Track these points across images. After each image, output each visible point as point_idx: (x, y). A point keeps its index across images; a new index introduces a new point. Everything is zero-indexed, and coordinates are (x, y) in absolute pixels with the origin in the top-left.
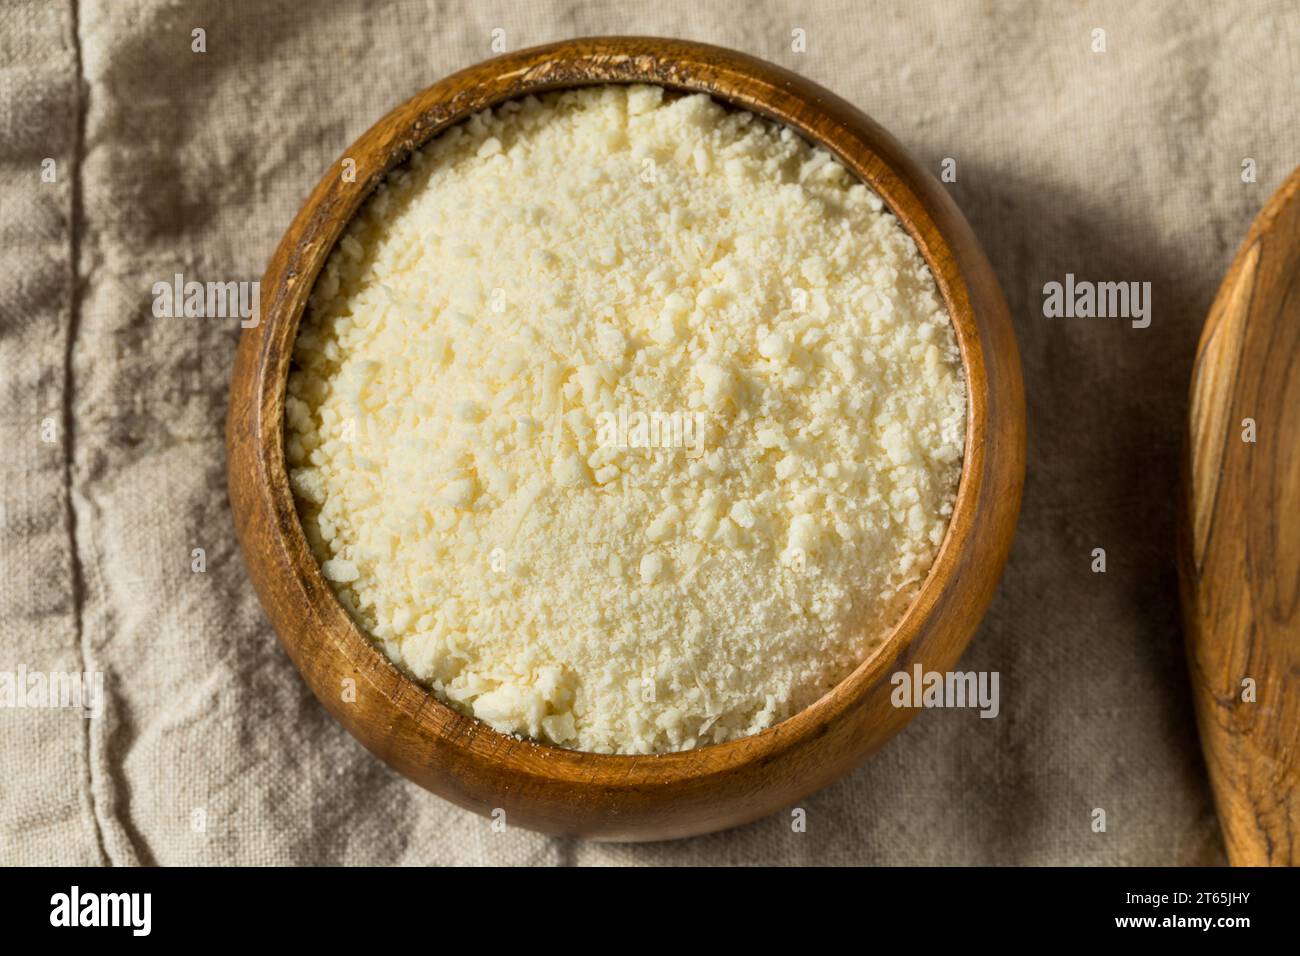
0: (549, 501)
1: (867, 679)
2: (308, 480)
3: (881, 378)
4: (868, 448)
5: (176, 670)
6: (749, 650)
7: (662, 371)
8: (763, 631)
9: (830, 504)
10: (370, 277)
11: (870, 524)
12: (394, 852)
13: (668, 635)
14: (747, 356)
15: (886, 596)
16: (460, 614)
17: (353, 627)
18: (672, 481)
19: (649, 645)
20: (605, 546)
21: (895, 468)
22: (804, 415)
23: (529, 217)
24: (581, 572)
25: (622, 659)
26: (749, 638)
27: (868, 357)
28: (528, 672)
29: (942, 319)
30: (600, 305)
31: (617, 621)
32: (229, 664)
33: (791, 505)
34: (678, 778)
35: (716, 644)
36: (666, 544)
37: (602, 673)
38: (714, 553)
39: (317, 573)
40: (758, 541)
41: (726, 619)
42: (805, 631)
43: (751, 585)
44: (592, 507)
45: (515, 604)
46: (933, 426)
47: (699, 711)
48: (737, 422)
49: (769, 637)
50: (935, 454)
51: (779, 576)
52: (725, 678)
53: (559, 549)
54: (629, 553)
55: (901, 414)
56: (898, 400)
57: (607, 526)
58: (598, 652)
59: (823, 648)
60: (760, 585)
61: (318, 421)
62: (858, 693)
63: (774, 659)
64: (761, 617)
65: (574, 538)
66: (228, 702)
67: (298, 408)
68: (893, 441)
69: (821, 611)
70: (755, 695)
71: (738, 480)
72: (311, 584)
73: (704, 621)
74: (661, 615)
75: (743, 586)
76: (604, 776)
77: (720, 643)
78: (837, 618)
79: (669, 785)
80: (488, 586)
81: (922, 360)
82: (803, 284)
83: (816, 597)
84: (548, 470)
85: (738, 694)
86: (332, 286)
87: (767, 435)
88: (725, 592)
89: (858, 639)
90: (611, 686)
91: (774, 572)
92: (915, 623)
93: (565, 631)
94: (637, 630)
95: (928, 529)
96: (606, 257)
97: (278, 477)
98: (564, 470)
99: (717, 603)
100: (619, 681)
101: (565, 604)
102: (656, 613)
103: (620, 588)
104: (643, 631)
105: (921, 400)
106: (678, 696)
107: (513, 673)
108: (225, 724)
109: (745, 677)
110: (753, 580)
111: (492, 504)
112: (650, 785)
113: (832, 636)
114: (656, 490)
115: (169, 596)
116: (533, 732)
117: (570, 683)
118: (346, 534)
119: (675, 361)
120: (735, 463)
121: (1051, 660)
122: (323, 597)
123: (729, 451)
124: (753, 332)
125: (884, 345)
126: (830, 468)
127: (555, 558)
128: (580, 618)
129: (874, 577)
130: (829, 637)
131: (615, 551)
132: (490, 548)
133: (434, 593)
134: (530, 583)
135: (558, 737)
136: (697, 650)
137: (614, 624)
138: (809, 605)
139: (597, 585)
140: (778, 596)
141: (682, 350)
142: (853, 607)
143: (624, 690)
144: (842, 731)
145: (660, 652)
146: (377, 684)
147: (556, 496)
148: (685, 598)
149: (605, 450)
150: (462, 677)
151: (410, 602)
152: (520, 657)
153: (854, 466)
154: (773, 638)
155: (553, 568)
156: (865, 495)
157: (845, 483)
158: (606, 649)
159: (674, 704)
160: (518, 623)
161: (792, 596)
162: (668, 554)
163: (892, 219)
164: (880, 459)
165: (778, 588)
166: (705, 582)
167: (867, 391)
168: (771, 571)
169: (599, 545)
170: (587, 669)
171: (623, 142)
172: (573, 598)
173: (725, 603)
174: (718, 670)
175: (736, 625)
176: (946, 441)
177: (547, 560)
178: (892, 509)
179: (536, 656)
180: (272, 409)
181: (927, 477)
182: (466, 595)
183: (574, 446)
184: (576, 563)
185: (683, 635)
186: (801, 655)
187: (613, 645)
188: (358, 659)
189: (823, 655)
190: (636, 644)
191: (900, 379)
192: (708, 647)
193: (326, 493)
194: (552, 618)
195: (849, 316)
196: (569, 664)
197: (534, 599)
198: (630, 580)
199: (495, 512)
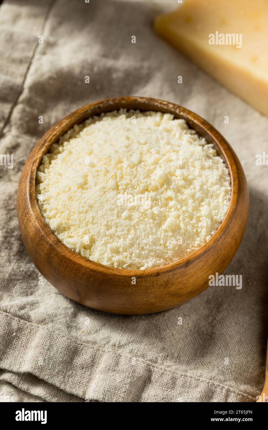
0: (104, 191)
1: (175, 265)
2: (41, 174)
3: (206, 194)
4: (197, 209)
6: (145, 247)
7: (147, 169)
8: (150, 244)
9: (181, 218)
10: (78, 136)
11: (190, 228)
12: (28, 294)
13: (124, 235)
14: (172, 174)
15: (188, 250)
16: (69, 215)
17: (39, 210)
19: (117, 236)
20: (115, 205)
21: (201, 217)
22: (182, 193)
23: (126, 129)
24: (106, 210)
25: (109, 238)
26: (146, 244)
27: (205, 187)
28: (82, 235)
29: (229, 188)
30: (136, 151)
31: (111, 227)
33: (170, 214)
34: (113, 273)
35: (136, 242)
36: (132, 211)
37: (102, 240)
38: (144, 218)
39: (34, 195)
40: (157, 219)
41: (141, 237)
42: (162, 250)
43: (151, 230)
44: (115, 195)
45: (85, 215)
46: (217, 211)
47: (125, 260)
48: (163, 188)
49: (152, 246)
50: (215, 217)
51: (160, 232)
52: (136, 253)
53: (102, 202)
54: (121, 209)
55: (209, 205)
56: (209, 201)
58: (102, 233)
59: (166, 257)
60: (154, 231)
61: (50, 163)
62: (171, 268)
63: (151, 253)
64: (151, 240)
65: (107, 201)
67: (46, 159)
68: (204, 210)
69: (169, 246)
70: (142, 262)
71: (158, 202)
72: (32, 197)
73: (135, 235)
74: (123, 229)
75: (149, 229)
76: (92, 267)
77: (137, 242)
78: (173, 249)
79: (109, 275)
80: (79, 208)
81: (219, 195)
82: (194, 166)
83: (169, 241)
84: (107, 183)
85: (138, 259)
86: (67, 136)
87: (170, 193)
88: (144, 229)
89: (176, 259)
90: (103, 245)
91: (159, 230)
92: (194, 256)
93: (96, 225)
94: (116, 231)
95: (206, 236)
96: (142, 141)
97: (34, 170)
98: (111, 183)
99: (140, 231)
100: (106, 244)
101: (98, 218)
102: (122, 227)
103: (115, 217)
104: (117, 231)
105: (216, 203)
106: (121, 254)
107: (77, 234)
109: (141, 256)
110: (153, 229)
111: (88, 188)
112: (104, 273)
113: (170, 254)
116: (77, 250)
117: (93, 241)
118: (46, 190)
119: (151, 168)
120: (158, 197)
121: (232, 308)
122: (34, 200)
123: (158, 193)
124: (175, 170)
125: (210, 187)
126: (184, 208)
127: (100, 205)
128: (101, 223)
129: (186, 243)
130: (169, 254)
131: (117, 208)
132: (84, 198)
133: (64, 208)
134: (91, 210)
135: (84, 254)
136: (130, 242)
137: (110, 227)
138: (166, 243)
139: (109, 215)
140: (158, 236)
141: (154, 166)
142: (178, 249)
143: (106, 247)
144: (163, 278)
145: (120, 239)
146: (39, 226)
147: (106, 190)
148: (132, 226)
149: (124, 182)
150: (63, 233)
151: (57, 209)
152: (81, 231)
153: (191, 211)
154: (153, 247)
155: (98, 207)
156: (192, 220)
157: (187, 214)
158: (105, 233)
159: (119, 255)
160: (84, 221)
161: (162, 238)
162: (131, 213)
163: (225, 165)
164: (199, 213)
165: (159, 234)
166: (139, 224)
167: (202, 195)
168: (158, 229)
169: (113, 204)
170: (98, 238)
171: (158, 125)
172: (101, 217)
173: (143, 232)
174: (134, 250)
175: (144, 239)
176: (219, 216)
177: (98, 205)
178: (198, 227)
179: (86, 231)
180: (39, 154)
181: (211, 222)
182: (72, 210)
183: (116, 178)
184: (105, 208)
185: (128, 236)
186: (159, 256)
187: (108, 233)
188: (37, 218)
189: (165, 259)
190: (114, 235)
191: (212, 196)
192: (134, 242)
193: (45, 179)
194: (93, 221)
195: (203, 177)
196: (94, 235)
197: (90, 215)
198: (118, 216)
199: (89, 191)
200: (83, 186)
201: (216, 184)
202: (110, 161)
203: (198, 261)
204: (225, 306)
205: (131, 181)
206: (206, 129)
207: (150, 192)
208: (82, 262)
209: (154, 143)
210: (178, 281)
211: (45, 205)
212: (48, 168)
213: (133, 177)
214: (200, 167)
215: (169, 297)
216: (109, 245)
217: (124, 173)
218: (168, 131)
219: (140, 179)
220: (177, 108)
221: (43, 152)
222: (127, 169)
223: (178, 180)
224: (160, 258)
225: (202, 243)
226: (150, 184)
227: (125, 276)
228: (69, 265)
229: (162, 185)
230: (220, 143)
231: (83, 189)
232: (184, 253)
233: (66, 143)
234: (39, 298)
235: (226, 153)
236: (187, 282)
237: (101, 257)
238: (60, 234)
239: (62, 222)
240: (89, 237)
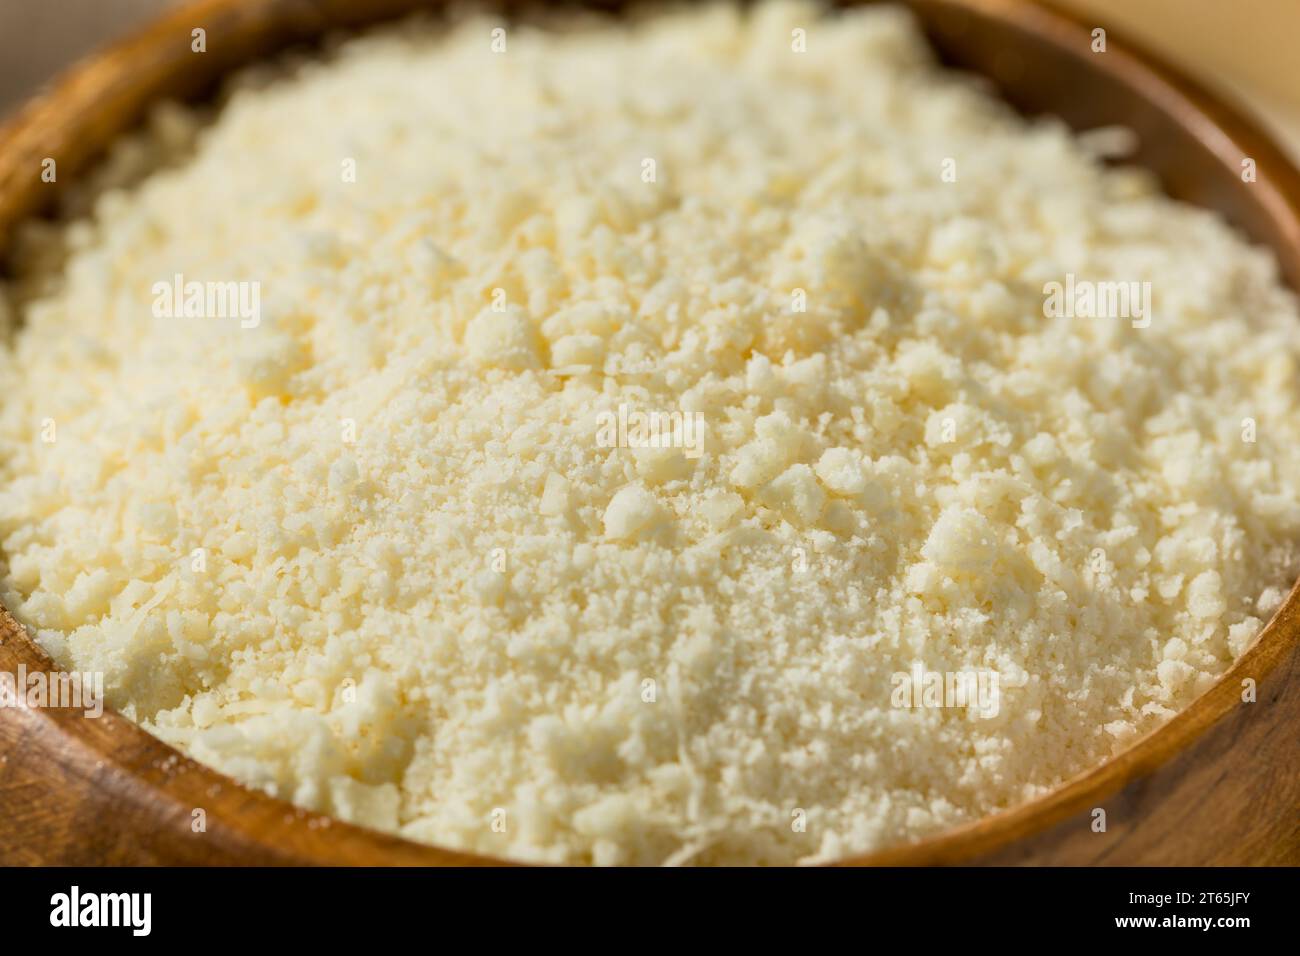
4: (1124, 454)
6: (806, 719)
8: (844, 693)
9: (1027, 519)
11: (1105, 580)
13: (639, 645)
14: (906, 256)
15: (1117, 728)
18: (708, 383)
20: (542, 458)
21: (1167, 504)
24: (482, 500)
25: (530, 679)
26: (811, 697)
27: (1148, 328)
28: (321, 692)
31: (537, 600)
33: (943, 493)
35: (736, 688)
36: (672, 485)
37: (478, 704)
38: (768, 524)
40: (864, 524)
41: (769, 648)
42: (933, 734)
43: (833, 601)
44: (534, 397)
45: (327, 552)
46: (1264, 466)
47: (673, 819)
48: (862, 334)
49: (854, 710)
50: (1260, 503)
51: (897, 609)
52: (743, 768)
53: (447, 454)
56: (1198, 409)
57: (555, 429)
59: (963, 781)
60: (853, 606)
62: (1025, 829)
63: (857, 762)
64: (844, 664)
65: (479, 440)
68: (1177, 459)
71: (844, 423)
73: (721, 637)
74: (628, 606)
75: (816, 594)
77: (745, 689)
78: (1008, 724)
80: (280, 515)
81: (1258, 376)
82: (1039, 226)
84: (459, 337)
85: (765, 806)
86: (115, 171)
87: (919, 358)
88: (777, 595)
90: (493, 731)
91: (888, 598)
93: (422, 610)
94: (576, 627)
95: (1227, 621)
99: (755, 612)
100: (512, 724)
101: (432, 556)
102: (621, 594)
103: (556, 535)
104: (585, 629)
106: (633, 780)
109: (785, 781)
110: (840, 594)
111: (326, 386)
113: (990, 761)
116: (304, 795)
117: (410, 725)
119: (757, 226)
120: (844, 387)
123: (837, 364)
124: (925, 232)
126: (1040, 446)
127: (432, 471)
128: (460, 584)
129: (1097, 682)
130: (984, 762)
131: (562, 473)
132: (303, 450)
133: (167, 542)
134: (371, 514)
135: (356, 812)
136: (695, 689)
137: (528, 604)
139: (508, 527)
140: (886, 641)
141: (776, 219)
142: (1042, 726)
143: (521, 741)
145: (616, 677)
147: (463, 376)
148: (689, 583)
149: (582, 312)
150: (181, 711)
151: (110, 561)
152: (312, 666)
153: (1091, 465)
154: (861, 714)
155: (423, 489)
156: (1103, 522)
157: (1067, 482)
158: (500, 650)
159: (623, 790)
160: (324, 594)
161: (918, 650)
162: (670, 504)
164: (1144, 480)
165: (891, 626)
166: (738, 566)
168: (881, 593)
169: (530, 456)
170: (452, 691)
172: (453, 544)
173: (772, 616)
174: (731, 742)
175: (787, 664)
176: (1288, 493)
177: (414, 472)
178: (1154, 568)
179: (347, 660)
181: (1238, 535)
182: (232, 544)
183: (520, 297)
185: (670, 654)
186: (915, 777)
187: (516, 644)
189: (963, 798)
190: (566, 652)
191: (1210, 384)
192: (718, 690)
194: (400, 583)
195: (1122, 280)
196: (416, 680)
197: (370, 546)
198: (580, 528)
199: (332, 401)
201: (1215, 315)
202: (459, 212)
203: (1212, 772)
205: (635, 306)
207: (777, 361)
213: (637, 279)
216: (538, 730)
217: (570, 266)
219: (697, 290)
222: (586, 234)
224: (925, 795)
225: (1205, 676)
229: (856, 320)
231: (286, 400)
232: (1091, 753)
237: (490, 818)
238: (161, 715)
239: (161, 631)
240: (382, 699)
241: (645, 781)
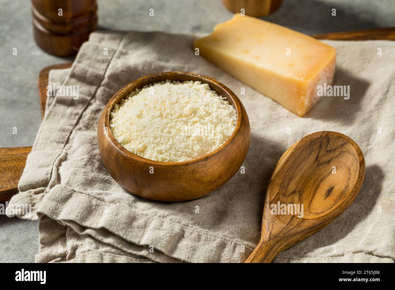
0: (153, 118)
1: (199, 159)
2: (113, 114)
3: (220, 121)
5: (78, 155)
6: (179, 150)
7: (181, 106)
8: (183, 148)
10: (138, 94)
11: (209, 140)
12: (104, 190)
13: (165, 142)
14: (197, 109)
15: (208, 153)
16: (131, 133)
17: (111, 132)
19: (161, 143)
21: (217, 133)
22: (204, 119)
24: (154, 128)
25: (156, 144)
26: (180, 148)
27: (219, 117)
29: (236, 119)
30: (175, 97)
31: (157, 138)
32: (88, 156)
34: (158, 164)
36: (171, 128)
37: (151, 146)
39: (108, 124)
41: (177, 143)
42: (191, 152)
43: (184, 140)
44: (160, 120)
45: (140, 132)
46: (227, 130)
47: (166, 158)
50: (226, 134)
52: (173, 154)
53: (152, 124)
54: (164, 127)
55: (222, 127)
56: (222, 125)
57: (161, 123)
58: (152, 142)
59: (193, 156)
60: (185, 140)
61: (119, 109)
62: (195, 161)
63: (183, 154)
64: (183, 145)
65: (155, 123)
66: (85, 160)
67: (116, 106)
68: (219, 129)
69: (195, 149)
70: (178, 159)
71: (188, 124)
73: (173, 142)
75: (182, 139)
76: (144, 161)
77: (174, 147)
78: (198, 152)
80: (137, 128)
81: (229, 122)
82: (213, 106)
83: (195, 147)
84: (155, 113)
85: (174, 157)
86: (131, 95)
87: (196, 118)
88: (178, 139)
90: (152, 149)
92: (211, 154)
93: (147, 138)
94: (160, 140)
95: (220, 144)
96: (179, 92)
97: (109, 111)
98: (158, 113)
99: (176, 140)
100: (153, 148)
101: (149, 133)
102: (165, 138)
103: (160, 132)
105: (227, 126)
106: (163, 154)
108: (83, 162)
109: (177, 155)
111: (143, 117)
112: (152, 164)
113: (195, 155)
114: (173, 120)
115: (82, 145)
116: (135, 153)
117: (145, 148)
118: (116, 122)
119: (184, 105)
120: (188, 121)
122: (108, 127)
123: (188, 119)
124: (200, 107)
125: (223, 117)
127: (150, 126)
128: (151, 136)
129: (207, 149)
131: (161, 127)
132: (140, 123)
133: (127, 130)
134: (144, 129)
135: (139, 155)
136: (170, 146)
138: (193, 148)
139: (156, 131)
140: (188, 144)
141: (186, 104)
142: (201, 152)
143: (154, 150)
144: (191, 167)
145: (163, 145)
146: (111, 140)
147: (155, 117)
148: (171, 137)
149: (166, 112)
151: (122, 131)
152: (138, 142)
154: (184, 150)
158: (154, 142)
160: (139, 136)
161: (190, 145)
162: (170, 130)
163: (234, 108)
165: (189, 142)
166: (175, 136)
167: (217, 121)
168: (188, 139)
169: (159, 125)
170: (149, 145)
171: (191, 87)
172: (151, 132)
173: (178, 141)
174: (172, 151)
175: (178, 145)
176: (228, 133)
177: (149, 126)
178: (214, 139)
179: (141, 142)
180: (112, 102)
181: (223, 136)
182: (133, 131)
183: (161, 110)
184: (154, 127)
185: (168, 143)
186: (188, 156)
187: (155, 141)
188: (109, 136)
189: (193, 158)
190: (159, 142)
191: (224, 122)
192: (172, 147)
193: (116, 116)
194: (146, 135)
195: (219, 112)
196: (146, 144)
197: (144, 132)
198: (162, 132)
199: (143, 118)
200: (140, 116)
201: (227, 116)
202: (158, 102)
203: (214, 157)
204: (235, 197)
205: (171, 112)
206: (222, 88)
207: (183, 118)
208: (139, 159)
209: (187, 94)
210: (201, 170)
211: (115, 130)
212: (118, 111)
213: (172, 109)
214: (216, 107)
215: (195, 182)
216: (155, 149)
217: (166, 107)
218: (198, 91)
219: (177, 111)
220: (203, 77)
221: (115, 101)
222: (168, 105)
223: (202, 112)
225: (217, 148)
226: (183, 113)
227: (166, 165)
228: (130, 161)
229: (191, 115)
230: (230, 94)
231: (139, 118)
232: (205, 155)
233: (130, 98)
234: (111, 193)
235: (234, 100)
236: (207, 172)
237: (151, 156)
238: (125, 145)
239: (126, 138)
240: (143, 145)
241: (164, 154)
